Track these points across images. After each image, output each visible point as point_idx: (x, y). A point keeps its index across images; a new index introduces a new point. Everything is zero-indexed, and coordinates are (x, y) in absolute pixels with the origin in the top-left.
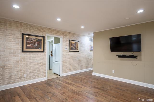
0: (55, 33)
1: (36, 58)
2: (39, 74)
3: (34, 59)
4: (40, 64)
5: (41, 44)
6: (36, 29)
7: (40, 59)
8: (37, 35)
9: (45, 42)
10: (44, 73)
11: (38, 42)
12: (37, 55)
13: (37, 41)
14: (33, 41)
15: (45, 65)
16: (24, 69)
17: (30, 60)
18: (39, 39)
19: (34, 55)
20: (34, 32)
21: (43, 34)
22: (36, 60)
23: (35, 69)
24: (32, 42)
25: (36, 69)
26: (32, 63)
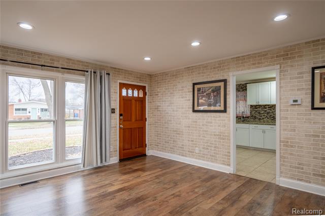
0: (254, 64)
1: (211, 123)
2: (217, 156)
3: (209, 124)
4: (218, 135)
5: (220, 97)
6: (211, 69)
7: (219, 126)
8: (213, 79)
9: (228, 90)
10: (227, 157)
11: (215, 94)
12: (213, 118)
13: (213, 91)
14: (207, 92)
15: (230, 140)
16: (196, 139)
17: (203, 125)
18: (216, 87)
19: (208, 117)
20: (209, 75)
21: (223, 76)
22: (212, 126)
23: (210, 143)
24: (205, 94)
25: (212, 144)
26: (206, 131)
